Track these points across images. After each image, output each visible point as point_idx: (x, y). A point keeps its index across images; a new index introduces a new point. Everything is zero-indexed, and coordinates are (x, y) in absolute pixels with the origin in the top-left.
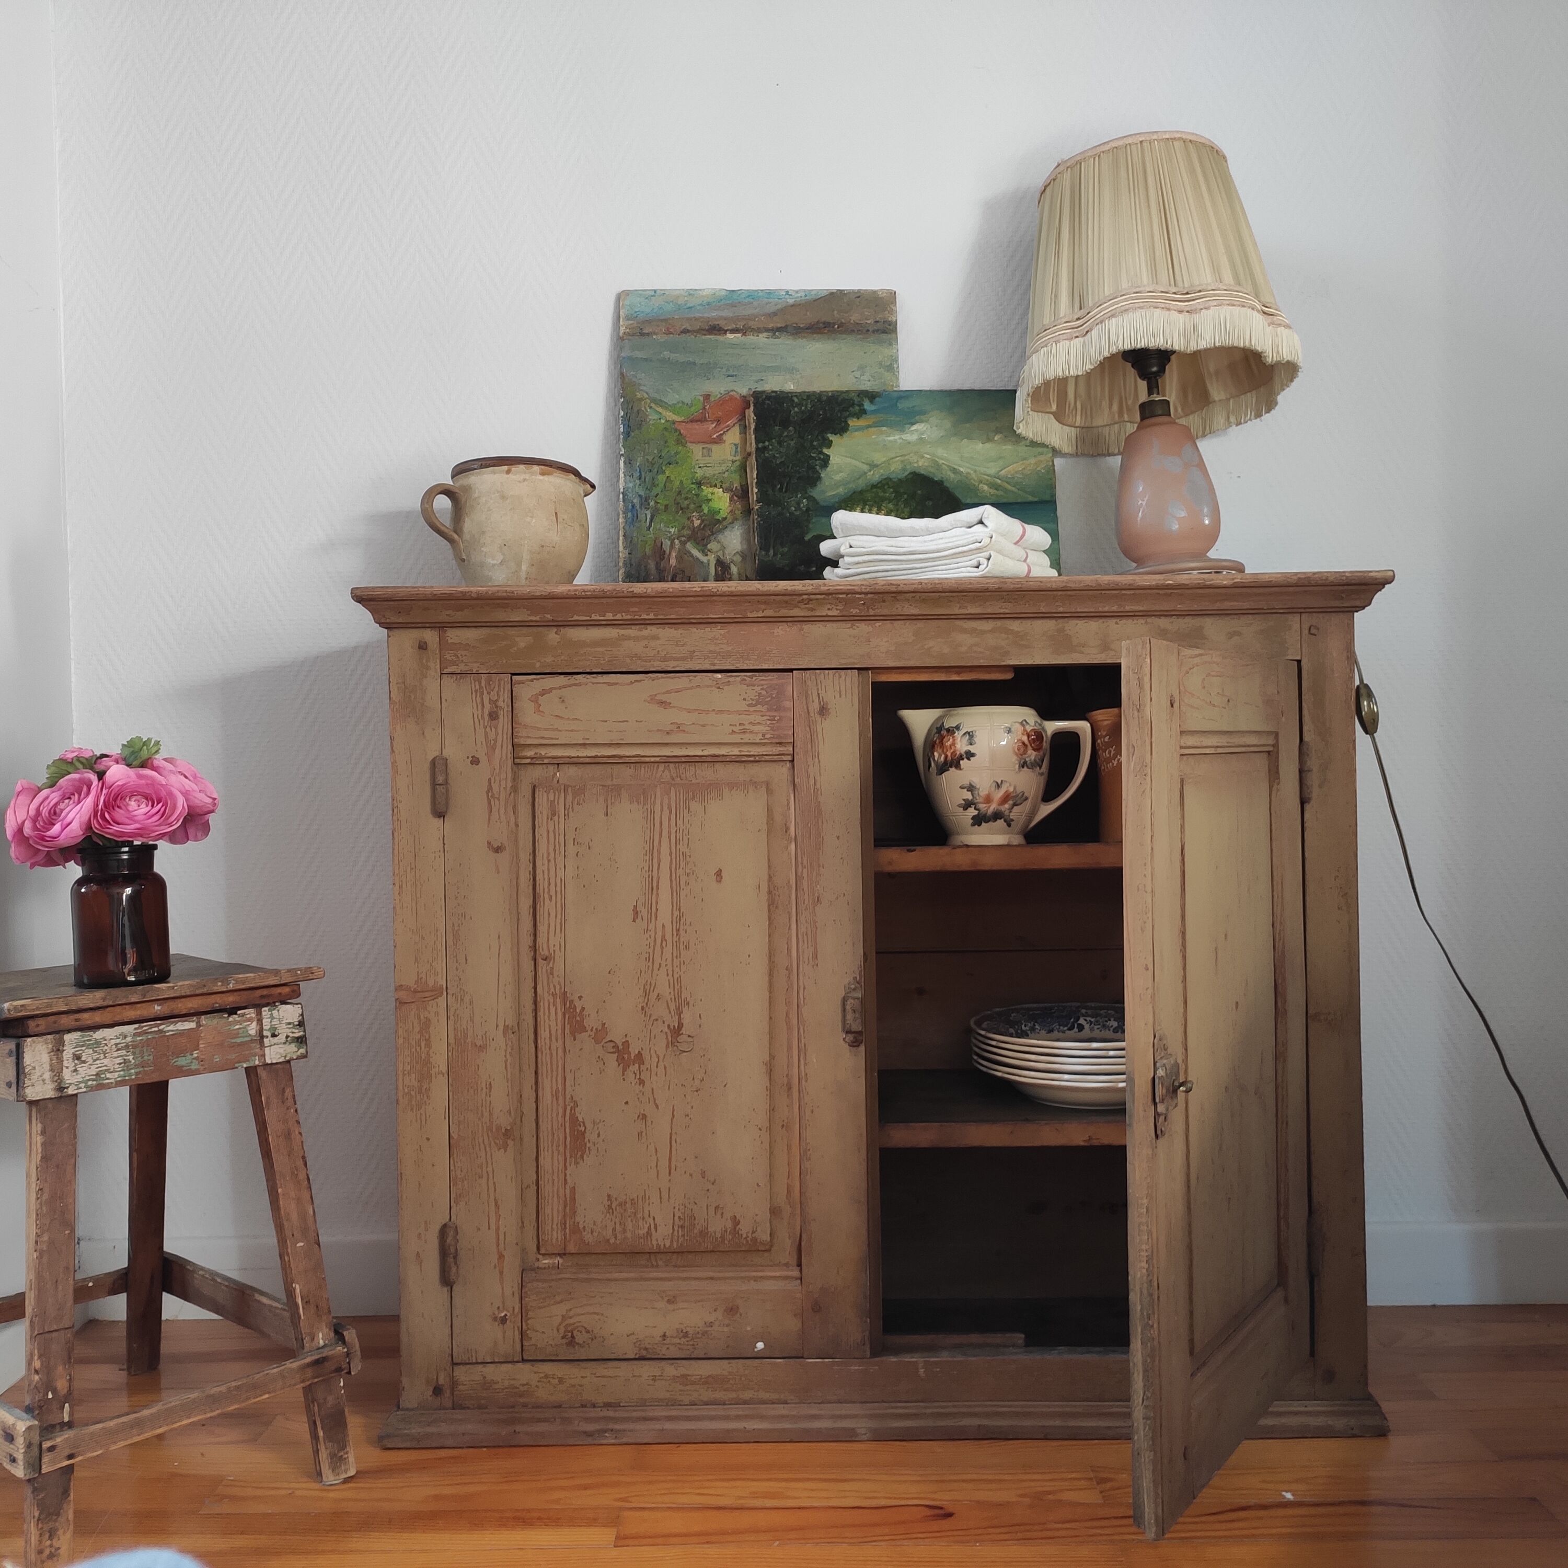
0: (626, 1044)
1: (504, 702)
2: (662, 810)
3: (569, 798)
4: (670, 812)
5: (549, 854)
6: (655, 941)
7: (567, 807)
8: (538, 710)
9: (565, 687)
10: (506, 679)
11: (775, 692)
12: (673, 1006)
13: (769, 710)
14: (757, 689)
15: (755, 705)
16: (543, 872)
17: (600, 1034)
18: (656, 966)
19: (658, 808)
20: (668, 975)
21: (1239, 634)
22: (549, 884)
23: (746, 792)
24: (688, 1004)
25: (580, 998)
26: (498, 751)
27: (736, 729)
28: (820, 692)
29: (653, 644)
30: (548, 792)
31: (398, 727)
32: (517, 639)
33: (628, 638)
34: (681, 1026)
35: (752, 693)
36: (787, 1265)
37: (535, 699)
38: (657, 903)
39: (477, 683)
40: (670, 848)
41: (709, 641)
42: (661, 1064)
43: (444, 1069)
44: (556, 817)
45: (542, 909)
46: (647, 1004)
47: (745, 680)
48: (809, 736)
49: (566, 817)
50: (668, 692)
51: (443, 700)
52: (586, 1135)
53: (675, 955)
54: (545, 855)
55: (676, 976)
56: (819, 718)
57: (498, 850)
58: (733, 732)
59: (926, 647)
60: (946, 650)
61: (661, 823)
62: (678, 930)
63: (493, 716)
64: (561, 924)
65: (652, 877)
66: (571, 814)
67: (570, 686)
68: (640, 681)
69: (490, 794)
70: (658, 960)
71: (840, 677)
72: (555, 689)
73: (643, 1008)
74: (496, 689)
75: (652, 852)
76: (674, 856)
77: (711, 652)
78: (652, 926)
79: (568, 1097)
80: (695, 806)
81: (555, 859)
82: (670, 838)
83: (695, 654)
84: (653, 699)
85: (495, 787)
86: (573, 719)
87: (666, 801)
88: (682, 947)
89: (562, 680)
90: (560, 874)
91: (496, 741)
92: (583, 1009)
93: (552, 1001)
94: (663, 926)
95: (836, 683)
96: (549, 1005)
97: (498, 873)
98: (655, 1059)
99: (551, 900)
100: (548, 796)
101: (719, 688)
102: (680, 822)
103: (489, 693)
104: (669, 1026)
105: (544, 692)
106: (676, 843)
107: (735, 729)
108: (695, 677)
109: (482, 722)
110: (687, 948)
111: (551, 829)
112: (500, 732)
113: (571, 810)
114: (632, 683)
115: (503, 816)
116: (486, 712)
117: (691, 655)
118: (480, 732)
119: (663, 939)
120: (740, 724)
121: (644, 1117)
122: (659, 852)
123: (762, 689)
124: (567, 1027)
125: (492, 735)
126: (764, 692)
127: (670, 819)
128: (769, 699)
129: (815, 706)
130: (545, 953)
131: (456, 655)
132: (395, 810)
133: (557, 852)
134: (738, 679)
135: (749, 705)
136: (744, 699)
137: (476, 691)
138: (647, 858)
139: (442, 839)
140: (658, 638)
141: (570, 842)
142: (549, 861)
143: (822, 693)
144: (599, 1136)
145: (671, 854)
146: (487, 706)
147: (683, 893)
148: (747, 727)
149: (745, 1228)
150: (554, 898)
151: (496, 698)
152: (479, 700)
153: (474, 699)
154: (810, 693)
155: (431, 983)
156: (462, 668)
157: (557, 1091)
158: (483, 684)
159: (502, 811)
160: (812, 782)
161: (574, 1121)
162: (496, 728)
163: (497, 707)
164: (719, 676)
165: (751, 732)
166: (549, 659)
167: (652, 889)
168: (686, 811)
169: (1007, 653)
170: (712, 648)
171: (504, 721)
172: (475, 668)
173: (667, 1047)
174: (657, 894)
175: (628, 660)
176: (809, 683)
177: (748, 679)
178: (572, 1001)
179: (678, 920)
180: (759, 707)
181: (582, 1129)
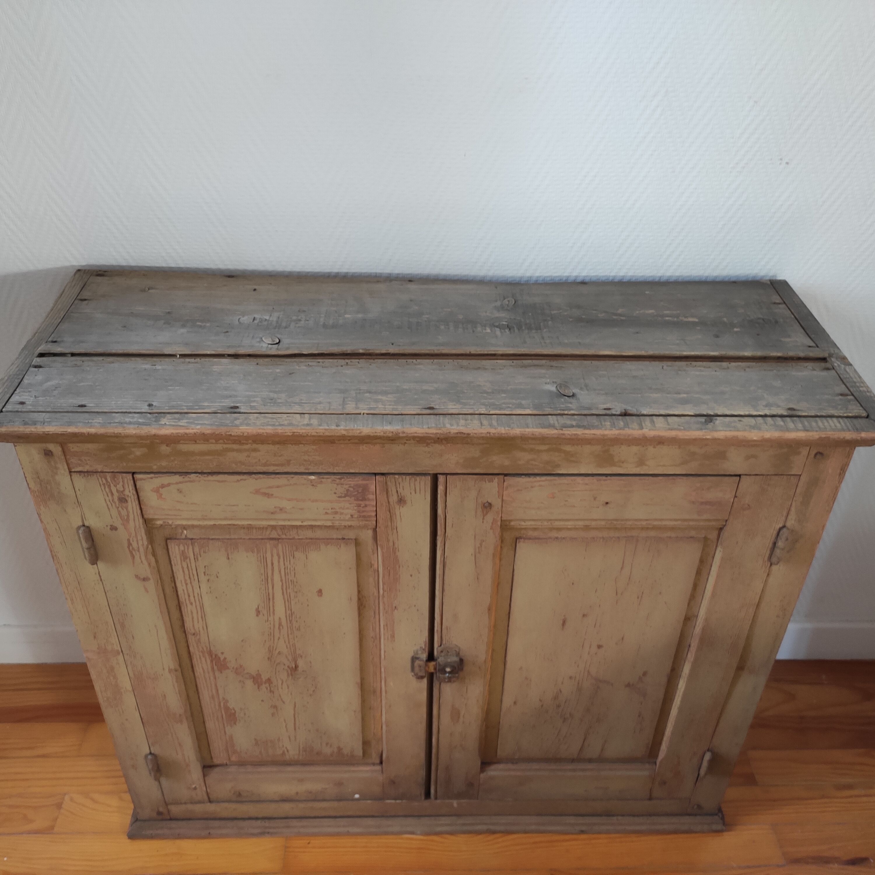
0: (259, 675)
1: (129, 491)
2: (272, 556)
3: (197, 549)
4: (279, 558)
5: (185, 580)
6: (274, 626)
7: (196, 553)
8: (160, 496)
9: (180, 483)
10: (128, 478)
11: (361, 489)
12: (290, 658)
13: (357, 500)
14: (345, 486)
15: (345, 497)
16: (183, 590)
17: (239, 671)
18: (276, 638)
19: (269, 555)
20: (285, 642)
21: (754, 457)
22: (189, 596)
23: (338, 546)
24: (301, 656)
25: (222, 653)
26: (132, 523)
27: (330, 511)
28: (398, 489)
29: (254, 454)
30: (179, 546)
31: (42, 507)
32: (133, 449)
33: (233, 450)
34: (296, 667)
35: (341, 490)
36: (374, 764)
37: (157, 491)
38: (273, 606)
39: (103, 479)
40: (281, 577)
41: (303, 454)
42: (284, 684)
43: (129, 688)
44: (188, 560)
45: (186, 610)
46: (272, 656)
47: (335, 481)
48: (389, 517)
49: (196, 560)
50: (270, 487)
51: (77, 489)
52: (237, 715)
53: (289, 632)
54: (183, 582)
55: (291, 643)
56: (397, 507)
57: (144, 579)
58: (326, 513)
59: (490, 460)
60: (507, 463)
61: (272, 564)
62: (291, 621)
63: (123, 500)
64: (202, 617)
65: (269, 594)
66: (200, 558)
67: (186, 482)
68: (245, 480)
69: (131, 548)
70: (277, 635)
71: (416, 480)
72: (173, 484)
73: (268, 658)
74: (121, 483)
75: (267, 580)
76: (284, 582)
77: (305, 460)
78: (271, 618)
79: (221, 697)
80: (297, 554)
81: (191, 583)
82: (280, 572)
83: (291, 462)
84: (257, 492)
85: (135, 545)
86: (192, 504)
87: (275, 551)
88: (294, 629)
89: (177, 478)
90: (197, 590)
91: (128, 516)
92: (225, 659)
93: (201, 655)
94: (280, 618)
95: (412, 485)
96: (200, 658)
97: (147, 592)
98: (280, 682)
99: (191, 604)
100: (179, 548)
101: (313, 485)
102: (287, 564)
103: (115, 486)
104: (288, 667)
105: (163, 486)
106: (285, 576)
107: (328, 511)
108: (292, 478)
109: (114, 505)
110: (298, 629)
111: (185, 566)
112: (131, 511)
113: (199, 556)
114: (238, 481)
115: (145, 562)
116: (116, 499)
117: (288, 462)
118: (114, 512)
119: (280, 624)
120: (332, 509)
121: (275, 707)
122: (272, 580)
123: (349, 487)
124: (215, 668)
125: (124, 513)
126: (351, 489)
127: (279, 562)
128: (356, 493)
129: (394, 498)
130: (193, 631)
131: (80, 460)
132: (55, 558)
133: (192, 579)
134: (330, 480)
135: (339, 497)
136: (335, 493)
137: (104, 484)
138: (264, 582)
139: (98, 574)
140: (259, 451)
141: (201, 576)
142: (186, 584)
143: (400, 490)
144: (245, 714)
145: (282, 580)
146: (116, 495)
147: (293, 603)
148: (338, 510)
149: (346, 751)
150: (194, 603)
151: (122, 489)
152: (107, 489)
153: (103, 490)
154: (390, 490)
155: (109, 648)
156: (87, 468)
157: (213, 696)
158: (109, 480)
159: (143, 558)
160: (391, 544)
161: (227, 709)
162: (127, 508)
163: (124, 495)
164: (313, 477)
165: (342, 514)
166: (164, 464)
167: (269, 599)
168: (292, 558)
169: (558, 466)
170: (306, 458)
171: (132, 505)
172: (99, 468)
173: (288, 675)
174: (273, 603)
175: (234, 465)
176: (389, 483)
177: (338, 481)
178: (216, 655)
179: (290, 615)
180: (347, 498)
181: (233, 711)
